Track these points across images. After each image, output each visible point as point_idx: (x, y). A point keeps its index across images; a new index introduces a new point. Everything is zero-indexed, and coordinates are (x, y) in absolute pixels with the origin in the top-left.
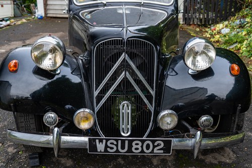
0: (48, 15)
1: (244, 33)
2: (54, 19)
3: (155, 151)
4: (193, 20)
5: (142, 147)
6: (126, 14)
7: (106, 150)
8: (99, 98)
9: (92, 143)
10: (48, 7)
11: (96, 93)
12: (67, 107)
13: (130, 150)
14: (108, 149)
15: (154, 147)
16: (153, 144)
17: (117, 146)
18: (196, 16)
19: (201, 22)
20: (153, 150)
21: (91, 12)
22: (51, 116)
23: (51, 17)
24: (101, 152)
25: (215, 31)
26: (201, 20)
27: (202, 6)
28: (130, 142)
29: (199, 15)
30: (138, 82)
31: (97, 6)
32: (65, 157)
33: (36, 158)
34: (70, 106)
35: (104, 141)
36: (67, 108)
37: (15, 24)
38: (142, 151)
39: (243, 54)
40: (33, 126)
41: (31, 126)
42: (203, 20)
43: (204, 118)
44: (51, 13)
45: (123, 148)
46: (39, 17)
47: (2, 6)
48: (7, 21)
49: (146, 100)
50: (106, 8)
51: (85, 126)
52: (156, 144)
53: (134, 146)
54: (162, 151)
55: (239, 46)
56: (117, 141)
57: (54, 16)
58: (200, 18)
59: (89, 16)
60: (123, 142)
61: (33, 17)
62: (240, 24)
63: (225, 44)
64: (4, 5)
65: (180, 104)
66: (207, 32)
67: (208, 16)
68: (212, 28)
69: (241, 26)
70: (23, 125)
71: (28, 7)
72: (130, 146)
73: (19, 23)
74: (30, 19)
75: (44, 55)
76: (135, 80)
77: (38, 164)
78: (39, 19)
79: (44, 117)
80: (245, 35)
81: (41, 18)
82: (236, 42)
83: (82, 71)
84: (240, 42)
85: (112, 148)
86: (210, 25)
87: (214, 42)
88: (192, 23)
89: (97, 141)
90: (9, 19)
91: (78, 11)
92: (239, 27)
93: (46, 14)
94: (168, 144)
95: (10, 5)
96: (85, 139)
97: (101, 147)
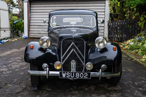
0: (30, 37)
1: (140, 44)
2: (33, 39)
3: (85, 77)
4: (114, 39)
5: (79, 75)
6: (74, 32)
7: (66, 77)
8: (63, 60)
9: (61, 74)
10: (30, 32)
11: (62, 58)
13: (75, 77)
14: (67, 76)
15: (84, 75)
16: (84, 74)
17: (70, 75)
18: (115, 36)
19: (119, 40)
20: (84, 77)
21: (58, 31)
22: (45, 65)
23: (32, 38)
24: (64, 77)
25: (126, 44)
26: (118, 39)
27: (119, 31)
28: (75, 73)
29: (117, 35)
30: (79, 54)
31: (61, 28)
32: (47, 88)
33: (36, 87)
35: (65, 73)
37: (11, 41)
38: (80, 77)
39: (139, 55)
42: (120, 38)
43: (103, 65)
44: (32, 35)
45: (72, 76)
46: (25, 37)
47: (5, 31)
48: (6, 39)
49: (82, 62)
50: (65, 29)
51: (58, 68)
52: (85, 74)
53: (77, 75)
54: (87, 77)
55: (137, 51)
56: (70, 73)
57: (34, 37)
58: (118, 37)
59: (58, 32)
60: (72, 73)
61: (21, 38)
62: (139, 40)
63: (130, 50)
64: (6, 31)
65: (95, 63)
66: (122, 45)
67: (122, 36)
68: (125, 43)
69: (140, 41)
71: (17, 32)
72: (75, 75)
73: (13, 40)
74: (19, 38)
75: (43, 43)
76: (78, 54)
77: (37, 89)
78: (25, 38)
80: (141, 45)
81: (26, 38)
82: (136, 49)
83: (57, 51)
84: (138, 49)
85: (68, 76)
86: (124, 41)
87: (124, 49)
88: (113, 40)
89: (63, 73)
90: (8, 38)
91: (53, 30)
92: (139, 42)
93: (29, 36)
94: (89, 74)
95: (9, 31)
96: (58, 73)
97: (64, 75)
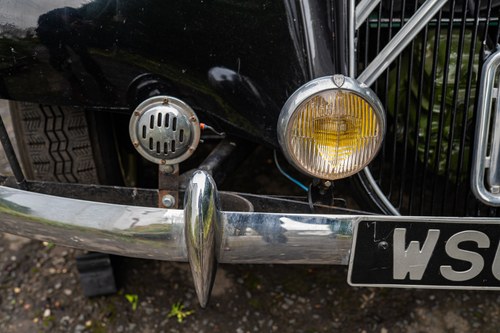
7: (432, 274)
9: (372, 243)
12: (219, 73)
14: (446, 271)
17: (489, 254)
22: (165, 115)
24: (407, 280)
33: (101, 267)
34: (229, 73)
35: (433, 236)
36: (218, 78)
40: (83, 159)
41: (77, 160)
70: (44, 155)
79: (134, 119)
85: (463, 266)
89: (399, 234)
97: (410, 260)
